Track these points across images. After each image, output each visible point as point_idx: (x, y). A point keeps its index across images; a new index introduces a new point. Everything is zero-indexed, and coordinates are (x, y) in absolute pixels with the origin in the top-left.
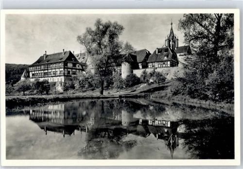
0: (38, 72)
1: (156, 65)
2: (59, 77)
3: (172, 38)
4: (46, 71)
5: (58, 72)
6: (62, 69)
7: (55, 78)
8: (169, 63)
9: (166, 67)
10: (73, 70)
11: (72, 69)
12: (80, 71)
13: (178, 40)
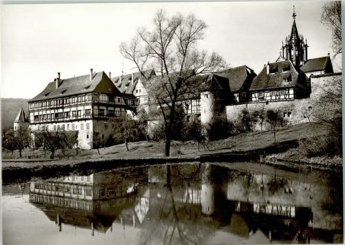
0: (44, 113)
1: (267, 96)
2: (83, 122)
3: (296, 44)
4: (60, 111)
5: (82, 113)
6: (90, 107)
7: (76, 123)
8: (292, 92)
9: (286, 100)
10: (109, 109)
11: (107, 105)
12: (123, 109)
13: (306, 46)
